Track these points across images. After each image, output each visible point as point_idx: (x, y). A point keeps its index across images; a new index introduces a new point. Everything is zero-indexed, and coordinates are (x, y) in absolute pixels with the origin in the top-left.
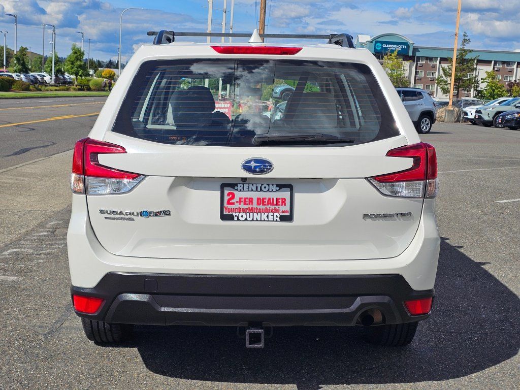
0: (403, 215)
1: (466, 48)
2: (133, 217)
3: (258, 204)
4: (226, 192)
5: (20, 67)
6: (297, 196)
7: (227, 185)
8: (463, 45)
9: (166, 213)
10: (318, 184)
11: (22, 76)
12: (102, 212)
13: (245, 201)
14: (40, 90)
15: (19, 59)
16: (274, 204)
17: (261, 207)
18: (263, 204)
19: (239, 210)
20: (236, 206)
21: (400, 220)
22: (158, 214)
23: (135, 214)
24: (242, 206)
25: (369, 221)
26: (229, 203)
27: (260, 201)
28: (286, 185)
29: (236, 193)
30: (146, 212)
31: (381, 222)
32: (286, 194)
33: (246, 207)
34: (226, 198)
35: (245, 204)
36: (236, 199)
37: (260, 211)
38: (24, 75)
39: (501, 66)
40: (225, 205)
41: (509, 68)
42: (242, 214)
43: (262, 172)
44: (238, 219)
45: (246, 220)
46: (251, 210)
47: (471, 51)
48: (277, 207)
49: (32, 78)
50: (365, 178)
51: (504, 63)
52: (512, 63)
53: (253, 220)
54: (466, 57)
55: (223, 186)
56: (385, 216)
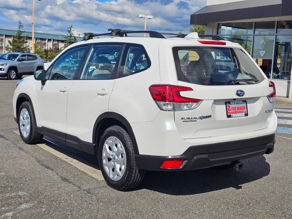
1: (21, 30)
2: (196, 120)
3: (238, 110)
4: (227, 105)
7: (227, 102)
8: (19, 28)
9: (210, 116)
12: (182, 118)
13: (234, 109)
16: (242, 109)
17: (239, 111)
18: (239, 110)
19: (233, 113)
20: (231, 111)
22: (207, 117)
23: (198, 118)
24: (233, 111)
27: (238, 108)
28: (245, 101)
29: (230, 105)
30: (202, 117)
32: (245, 105)
33: (234, 111)
34: (228, 108)
35: (234, 110)
36: (231, 108)
37: (239, 113)
39: (40, 41)
40: (228, 111)
41: (44, 42)
44: (233, 117)
45: (235, 117)
46: (236, 112)
47: (24, 32)
48: (243, 110)
50: (266, 96)
51: (41, 39)
52: (45, 40)
53: (237, 117)
54: (22, 35)
55: (226, 103)
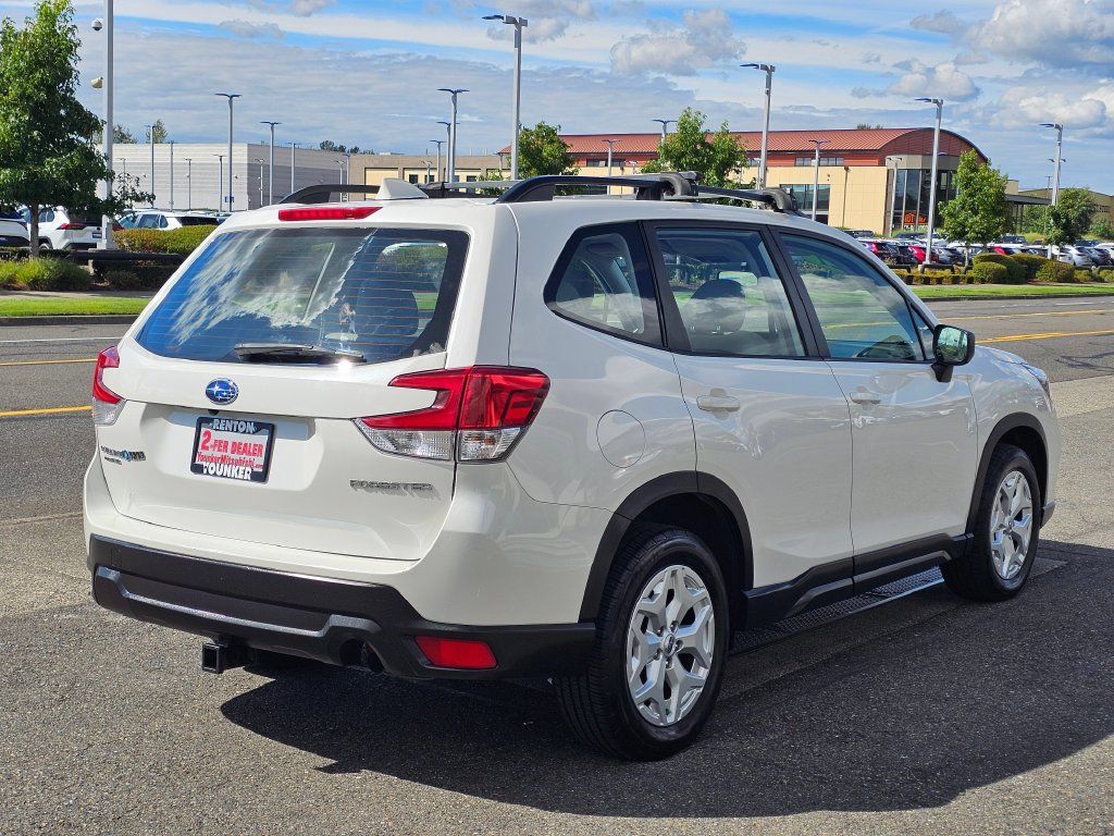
0: (417, 487)
3: (232, 451)
4: (203, 430)
5: (1059, 232)
6: (278, 442)
7: (204, 420)
9: (138, 456)
10: (303, 426)
11: (1073, 251)
13: (220, 446)
14: (1101, 280)
15: (1059, 215)
16: (250, 454)
17: (236, 456)
18: (238, 452)
19: (211, 459)
20: (210, 452)
21: (412, 494)
22: (135, 455)
24: (215, 453)
25: (361, 491)
26: (204, 447)
27: (236, 447)
28: (267, 425)
29: (213, 432)
30: (127, 452)
31: (380, 495)
32: (262, 439)
33: (219, 454)
34: (202, 439)
35: (219, 450)
36: (212, 442)
37: (232, 462)
38: (1079, 249)
40: (199, 449)
42: (213, 465)
43: (223, 401)
44: (208, 473)
45: (215, 474)
46: (223, 460)
48: (252, 457)
49: (1095, 255)
50: (351, 419)
53: (222, 476)
55: (199, 423)
56: (383, 486)
